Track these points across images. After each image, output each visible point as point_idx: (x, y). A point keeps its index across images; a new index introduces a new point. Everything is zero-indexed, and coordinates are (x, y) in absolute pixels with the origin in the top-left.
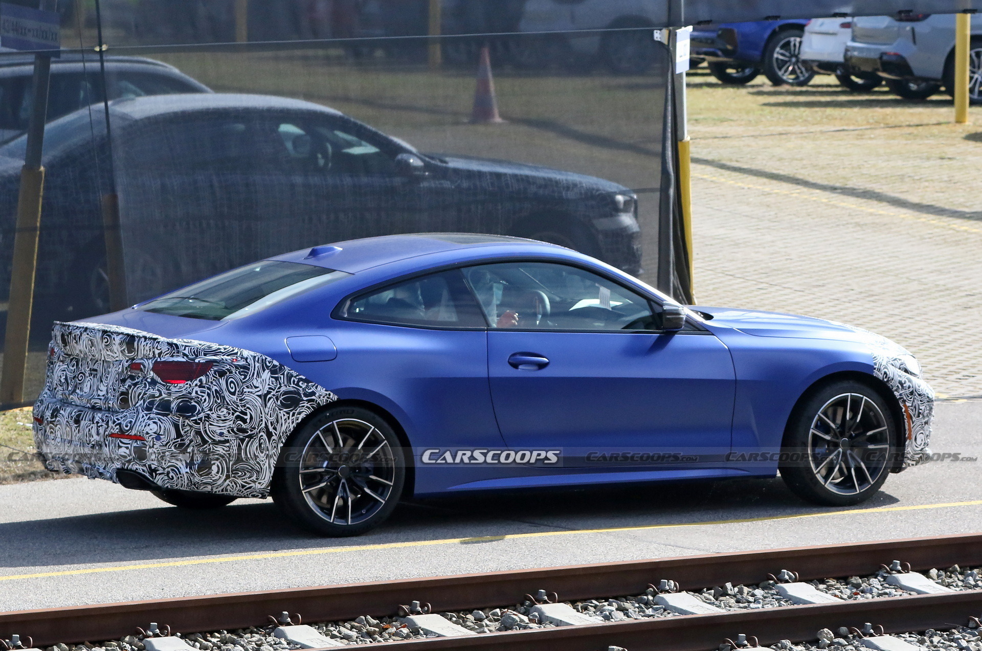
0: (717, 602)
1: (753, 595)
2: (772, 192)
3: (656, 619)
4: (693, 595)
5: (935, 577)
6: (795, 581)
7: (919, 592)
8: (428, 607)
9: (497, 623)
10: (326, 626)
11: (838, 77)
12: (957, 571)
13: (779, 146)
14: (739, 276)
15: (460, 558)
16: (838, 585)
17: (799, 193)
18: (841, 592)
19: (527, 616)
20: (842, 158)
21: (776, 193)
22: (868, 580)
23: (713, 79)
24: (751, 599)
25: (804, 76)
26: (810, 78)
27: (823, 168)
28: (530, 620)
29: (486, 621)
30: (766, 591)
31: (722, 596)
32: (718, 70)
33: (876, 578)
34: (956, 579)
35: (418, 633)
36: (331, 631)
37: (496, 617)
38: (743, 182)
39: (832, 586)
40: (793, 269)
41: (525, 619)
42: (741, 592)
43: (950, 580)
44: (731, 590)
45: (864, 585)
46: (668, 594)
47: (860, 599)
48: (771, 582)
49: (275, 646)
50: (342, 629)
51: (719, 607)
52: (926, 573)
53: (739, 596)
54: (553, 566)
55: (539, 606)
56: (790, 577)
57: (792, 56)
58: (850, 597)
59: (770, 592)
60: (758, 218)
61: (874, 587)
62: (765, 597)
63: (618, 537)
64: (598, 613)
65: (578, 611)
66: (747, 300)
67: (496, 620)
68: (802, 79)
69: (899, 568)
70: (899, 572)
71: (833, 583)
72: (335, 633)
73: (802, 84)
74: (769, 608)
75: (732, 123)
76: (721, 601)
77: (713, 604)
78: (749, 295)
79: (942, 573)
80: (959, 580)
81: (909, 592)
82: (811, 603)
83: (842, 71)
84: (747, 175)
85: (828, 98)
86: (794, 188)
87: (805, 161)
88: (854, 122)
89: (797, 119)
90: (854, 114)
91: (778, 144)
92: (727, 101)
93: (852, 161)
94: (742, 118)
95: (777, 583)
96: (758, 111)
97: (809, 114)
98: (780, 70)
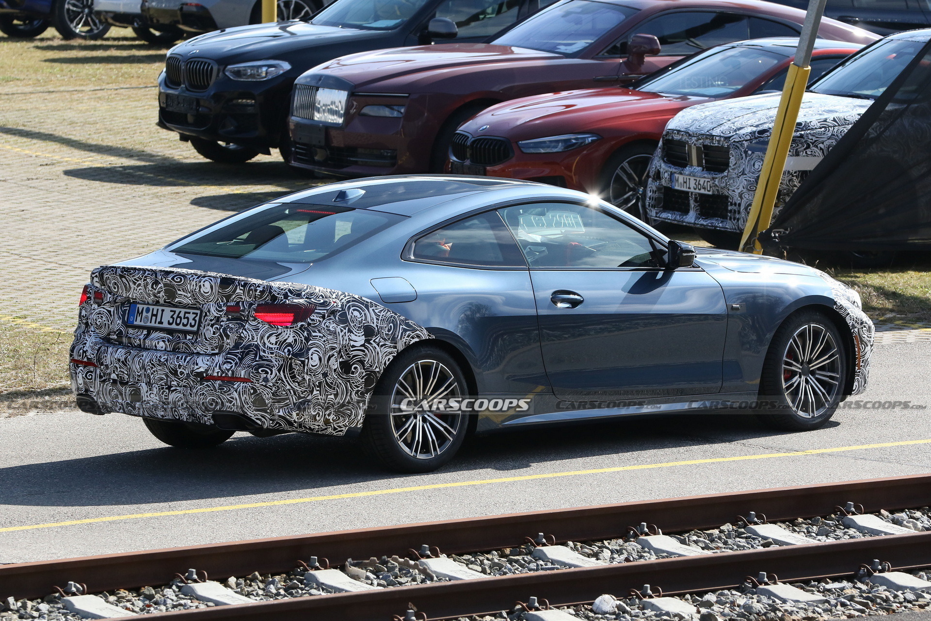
1: (38, 610)
2: (62, 160)
5: (234, 586)
6: (83, 593)
7: (217, 603)
11: (135, 30)
12: (257, 579)
13: (70, 108)
14: (25, 255)
16: (130, 596)
17: (91, 161)
18: (133, 604)
20: (139, 121)
21: (67, 162)
22: (162, 591)
24: (36, 614)
25: (98, 29)
26: (106, 30)
27: (118, 133)
30: (52, 605)
31: (4, 611)
33: (170, 587)
34: (256, 587)
38: (30, 149)
39: (123, 598)
40: (84, 247)
42: (24, 606)
43: (250, 589)
44: (14, 604)
45: (157, 597)
47: (155, 612)
48: (57, 595)
52: (224, 582)
53: (22, 611)
56: (78, 589)
57: (84, 7)
58: (142, 610)
59: (56, 606)
60: (47, 190)
61: (168, 598)
62: (50, 612)
66: (34, 283)
68: (96, 31)
69: (195, 576)
70: (195, 581)
71: (124, 595)
73: (95, 37)
75: (19, 82)
78: (37, 276)
79: (241, 581)
80: (259, 588)
81: (206, 603)
82: (100, 617)
83: (140, 23)
84: (35, 141)
85: (125, 53)
86: (87, 156)
87: (98, 125)
88: (152, 80)
89: (90, 77)
90: (152, 71)
91: (69, 106)
92: (14, 58)
93: (150, 124)
94: (29, 77)
95: (64, 596)
96: (47, 68)
97: (103, 72)
98: (72, 22)
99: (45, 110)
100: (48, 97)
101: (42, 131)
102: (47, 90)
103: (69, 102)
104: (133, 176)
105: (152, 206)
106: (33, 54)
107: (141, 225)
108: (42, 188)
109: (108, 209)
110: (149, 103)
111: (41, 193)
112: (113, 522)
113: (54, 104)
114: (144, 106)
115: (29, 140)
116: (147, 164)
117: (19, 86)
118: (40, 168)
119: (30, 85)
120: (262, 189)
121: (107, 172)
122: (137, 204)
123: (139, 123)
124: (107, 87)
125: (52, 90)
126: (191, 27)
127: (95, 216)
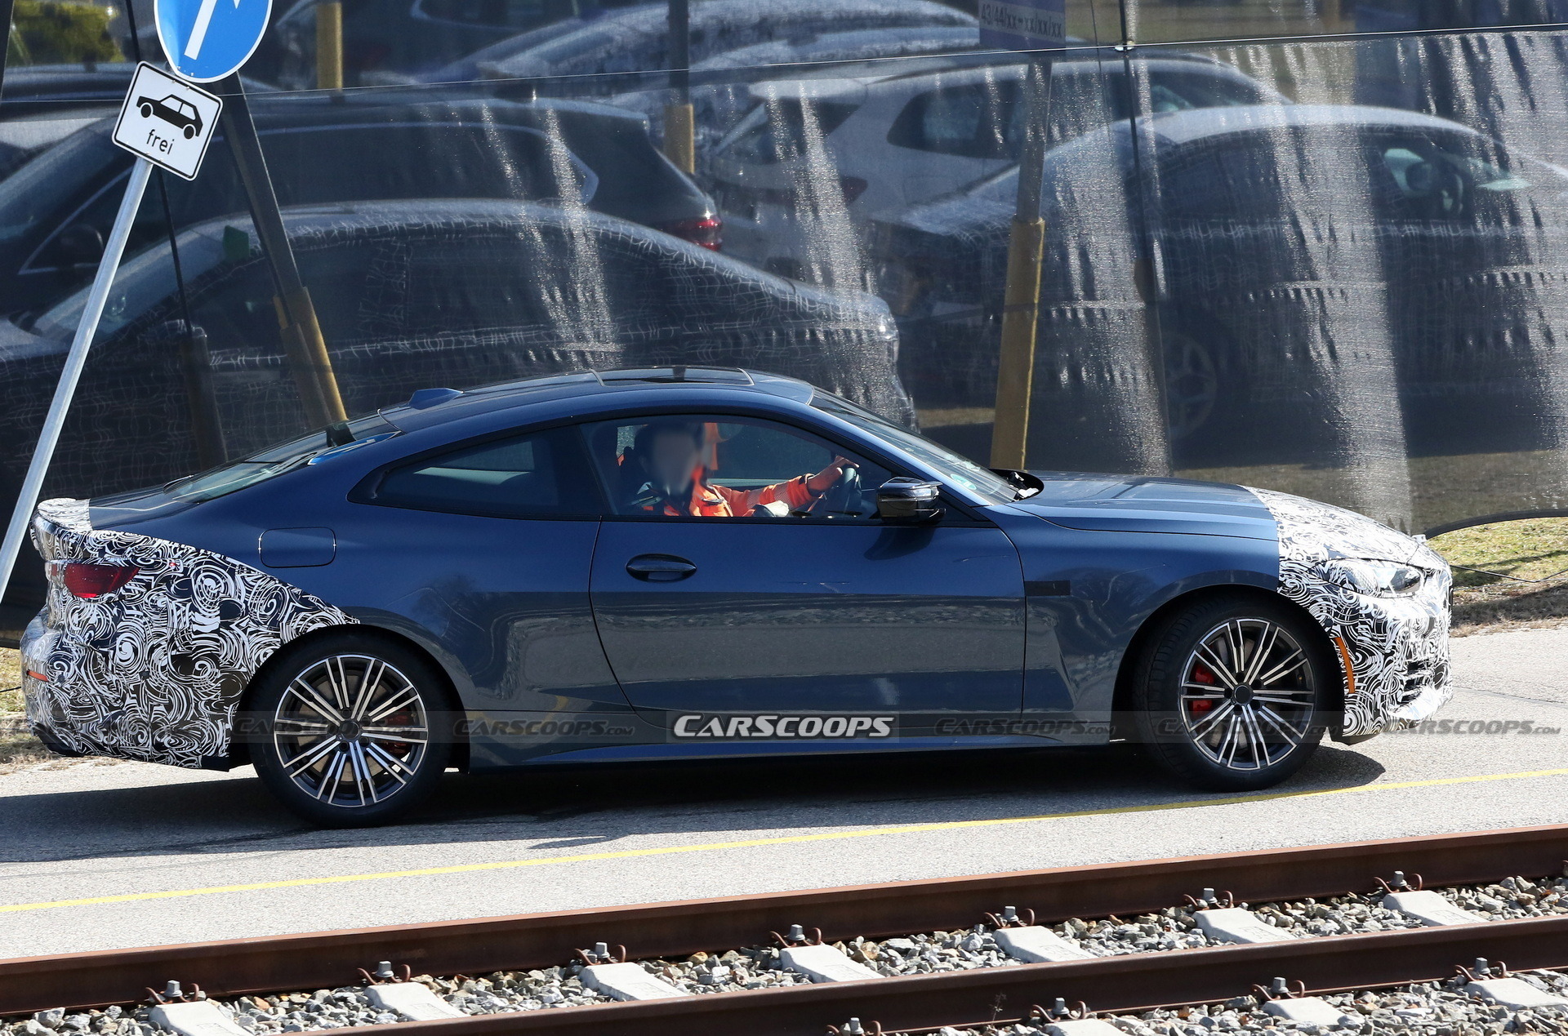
10: (1459, 892)
36: (1466, 899)
49: (1384, 921)
50: (1482, 897)
72: (1472, 902)
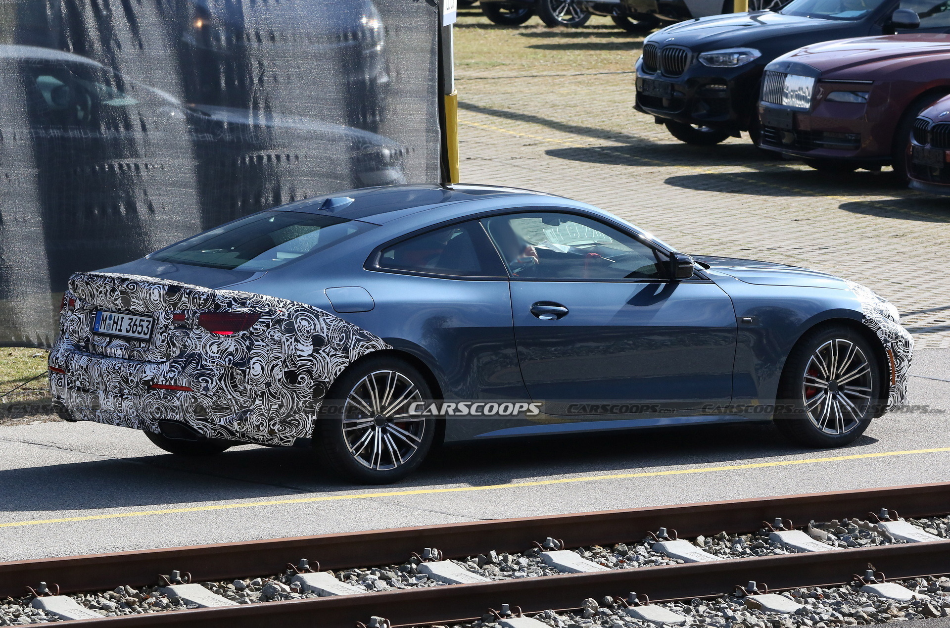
0: (480, 571)
2: (544, 140)
3: (420, 589)
4: (457, 564)
5: (702, 544)
6: (560, 549)
7: (686, 560)
8: (188, 577)
9: (258, 592)
10: (85, 596)
11: (614, 18)
12: (725, 538)
13: (552, 92)
15: (221, 525)
16: (604, 553)
17: (571, 142)
18: (607, 560)
19: (289, 585)
20: (617, 104)
21: (548, 142)
22: (635, 548)
23: (485, 20)
24: (516, 567)
25: (579, 17)
26: (586, 18)
27: (597, 115)
28: (291, 589)
29: (247, 590)
30: (531, 559)
31: (486, 564)
32: (490, 10)
33: (642, 545)
34: (724, 546)
35: (178, 603)
36: (90, 602)
37: (257, 587)
38: (514, 130)
39: (598, 553)
41: (287, 588)
42: (505, 560)
43: (718, 548)
44: (495, 558)
45: (630, 553)
46: (431, 563)
47: (628, 568)
48: (536, 549)
49: (33, 617)
50: (101, 600)
51: (483, 575)
52: (693, 540)
53: (504, 564)
54: (315, 534)
55: (301, 575)
56: (555, 545)
58: (615, 565)
59: (535, 560)
60: (530, 169)
61: (640, 554)
63: (382, 503)
64: (360, 582)
65: (340, 580)
67: (257, 590)
68: (577, 20)
69: (666, 535)
70: (666, 539)
71: (599, 551)
72: (94, 603)
73: (576, 26)
74: (534, 577)
75: (504, 67)
76: (485, 569)
77: (477, 572)
79: (710, 540)
80: (726, 547)
81: (676, 560)
82: (576, 571)
83: (619, 12)
84: (519, 122)
85: (604, 41)
86: (567, 137)
87: (578, 108)
88: (630, 66)
89: (571, 62)
90: (630, 57)
91: (551, 90)
92: (500, 44)
93: (627, 108)
94: (515, 62)
95: (542, 551)
96: (531, 54)
97: (583, 58)
98: (555, 10)
99: (528, 93)
100: (532, 81)
101: (525, 113)
102: (531, 75)
103: (551, 86)
104: (611, 157)
105: (628, 184)
106: (518, 41)
107: (618, 203)
108: (525, 166)
109: (587, 188)
110: (626, 88)
111: (524, 171)
112: (589, 482)
113: (537, 87)
114: (622, 90)
115: (514, 121)
116: (624, 145)
117: (504, 71)
118: (523, 148)
119: (514, 69)
120: (732, 170)
121: (586, 152)
122: (614, 183)
123: (617, 106)
124: (588, 72)
125: (535, 74)
126: (667, 16)
127: (574, 194)
